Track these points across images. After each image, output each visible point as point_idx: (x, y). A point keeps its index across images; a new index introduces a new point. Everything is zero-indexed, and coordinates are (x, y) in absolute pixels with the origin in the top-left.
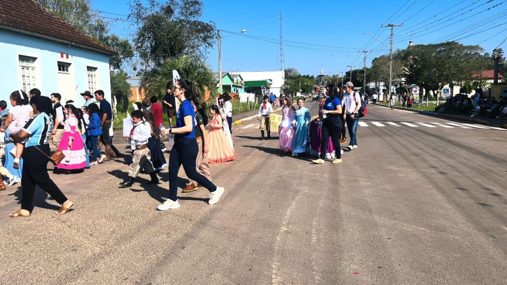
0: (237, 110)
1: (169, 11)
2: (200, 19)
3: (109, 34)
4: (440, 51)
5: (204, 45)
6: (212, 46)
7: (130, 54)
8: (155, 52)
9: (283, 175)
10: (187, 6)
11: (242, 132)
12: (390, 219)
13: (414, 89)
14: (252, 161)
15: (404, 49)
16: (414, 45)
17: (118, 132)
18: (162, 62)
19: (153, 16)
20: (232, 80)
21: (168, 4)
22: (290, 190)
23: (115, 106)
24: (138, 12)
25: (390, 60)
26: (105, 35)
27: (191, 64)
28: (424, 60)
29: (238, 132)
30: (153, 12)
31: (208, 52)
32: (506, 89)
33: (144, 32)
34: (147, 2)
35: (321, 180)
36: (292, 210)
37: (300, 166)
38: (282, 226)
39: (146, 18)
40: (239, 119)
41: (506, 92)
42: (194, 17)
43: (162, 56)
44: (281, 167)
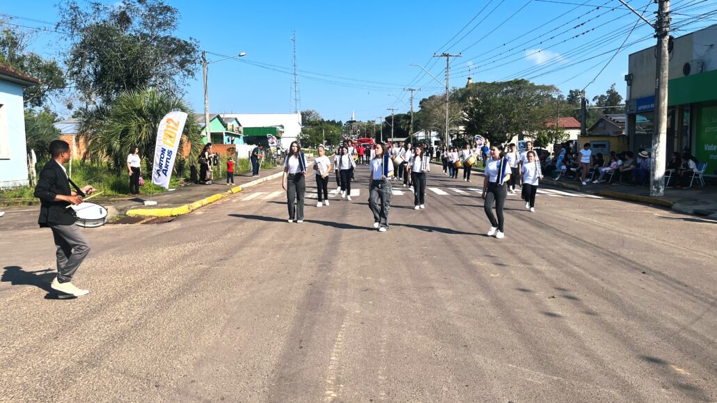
1: (123, 19)
2: (175, 35)
3: (25, 52)
4: (506, 92)
5: (181, 73)
6: (193, 75)
7: (59, 84)
8: (101, 82)
10: (153, 13)
11: (242, 205)
12: (500, 360)
14: (262, 258)
15: (462, 88)
16: (474, 82)
18: (114, 97)
19: (98, 26)
20: (225, 126)
21: (122, 10)
22: (331, 310)
23: (34, 165)
24: (73, 20)
25: (446, 102)
26: (18, 53)
27: (161, 101)
28: (485, 102)
29: (236, 206)
30: (98, 20)
31: (188, 84)
32: (595, 143)
33: (82, 51)
34: (88, 5)
35: (377, 288)
36: (339, 351)
37: (340, 264)
38: (326, 388)
39: (87, 28)
40: (238, 185)
41: (596, 146)
42: (164, 30)
43: (112, 88)
44: (311, 267)
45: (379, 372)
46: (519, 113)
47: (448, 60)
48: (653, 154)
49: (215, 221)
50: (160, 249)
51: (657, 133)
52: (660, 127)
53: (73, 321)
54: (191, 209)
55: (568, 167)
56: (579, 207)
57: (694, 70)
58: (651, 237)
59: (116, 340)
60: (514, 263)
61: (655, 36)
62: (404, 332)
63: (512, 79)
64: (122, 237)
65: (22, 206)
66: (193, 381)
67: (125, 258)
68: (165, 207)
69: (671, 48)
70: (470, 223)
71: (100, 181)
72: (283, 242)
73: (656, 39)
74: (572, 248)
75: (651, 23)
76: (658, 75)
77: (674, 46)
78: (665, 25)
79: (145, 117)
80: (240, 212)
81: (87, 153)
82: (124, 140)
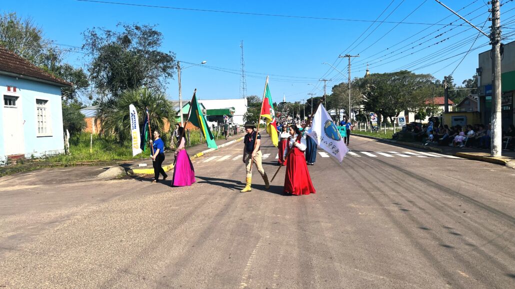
0: (198, 140)
1: (126, 41)
2: (159, 49)
3: (62, 64)
4: (394, 80)
5: (164, 75)
6: (172, 76)
7: (85, 84)
8: (111, 83)
9: (245, 218)
10: (145, 36)
11: (203, 166)
12: (350, 266)
13: (372, 117)
15: (361, 77)
16: (371, 74)
17: (70, 170)
18: (119, 92)
19: (110, 46)
21: (125, 35)
22: (251, 235)
23: (68, 140)
24: (93, 42)
25: (349, 89)
26: (57, 65)
27: (150, 96)
28: (380, 88)
29: (199, 166)
30: (110, 42)
31: (168, 83)
32: (455, 118)
33: (99, 63)
34: (103, 32)
35: (283, 222)
36: (253, 260)
37: (262, 206)
38: (241, 281)
39: (103, 48)
40: (201, 151)
41: (456, 120)
42: (153, 47)
43: (119, 87)
44: (243, 208)
45: (275, 273)
46: (404, 95)
47: (349, 60)
48: (492, 127)
50: (148, 196)
51: (495, 112)
52: (497, 108)
54: (169, 169)
56: (437, 166)
61: (490, 44)
63: (399, 71)
64: (124, 188)
65: (61, 167)
66: (164, 277)
67: (126, 202)
69: (502, 52)
71: (110, 150)
73: (491, 46)
76: (494, 71)
77: (504, 50)
78: (497, 36)
79: (139, 106)
80: (201, 170)
81: (102, 130)
82: (125, 122)
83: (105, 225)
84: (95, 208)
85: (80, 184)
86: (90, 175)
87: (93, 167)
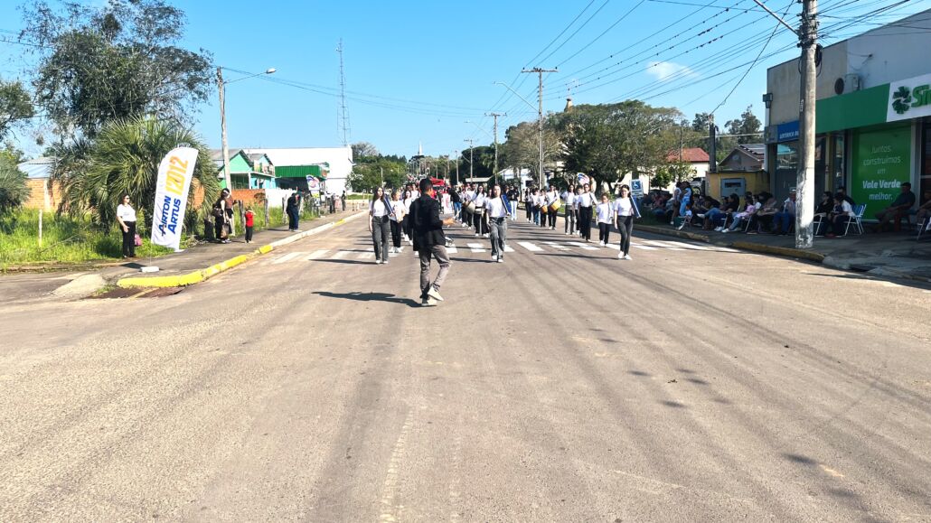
0: (261, 223)
1: (110, 25)
2: (180, 45)
4: (617, 117)
5: (190, 96)
6: (205, 97)
7: (25, 112)
8: (81, 109)
9: (369, 370)
10: (150, 16)
11: (273, 270)
12: (606, 465)
14: (297, 340)
15: (559, 112)
16: (575, 105)
18: (99, 128)
19: (76, 35)
20: (251, 165)
21: (108, 12)
22: (389, 406)
24: (42, 26)
25: (539, 130)
27: (162, 134)
28: (589, 130)
29: (266, 272)
30: (76, 26)
31: (199, 111)
32: (728, 181)
33: (55, 67)
34: (60, 6)
35: (449, 376)
36: (398, 460)
37: (402, 345)
38: (381, 511)
39: (61, 38)
40: (268, 243)
41: (729, 185)
42: (166, 38)
43: (97, 116)
44: (364, 350)
45: (451, 487)
46: (632, 144)
47: (540, 77)
48: (798, 195)
49: (238, 292)
50: (163, 331)
51: (803, 168)
52: (807, 160)
53: (43, 432)
54: (205, 276)
55: (695, 213)
56: (709, 264)
57: (849, 87)
58: (796, 301)
59: (100, 456)
60: (624, 337)
61: (798, 45)
62: (484, 432)
63: (624, 101)
64: (110, 316)
66: (206, 508)
67: (114, 344)
68: (171, 274)
69: (818, 60)
70: (570, 287)
71: (81, 241)
72: (327, 318)
73: (800, 49)
74: (699, 317)
75: (794, 29)
76: (803, 95)
77: (823, 58)
78: (811, 30)
79: (141, 155)
80: (271, 279)
81: (64, 202)
82: (112, 185)
83: (67, 393)
84: (44, 358)
85: (14, 309)
86: (37, 291)
87: (45, 275)
